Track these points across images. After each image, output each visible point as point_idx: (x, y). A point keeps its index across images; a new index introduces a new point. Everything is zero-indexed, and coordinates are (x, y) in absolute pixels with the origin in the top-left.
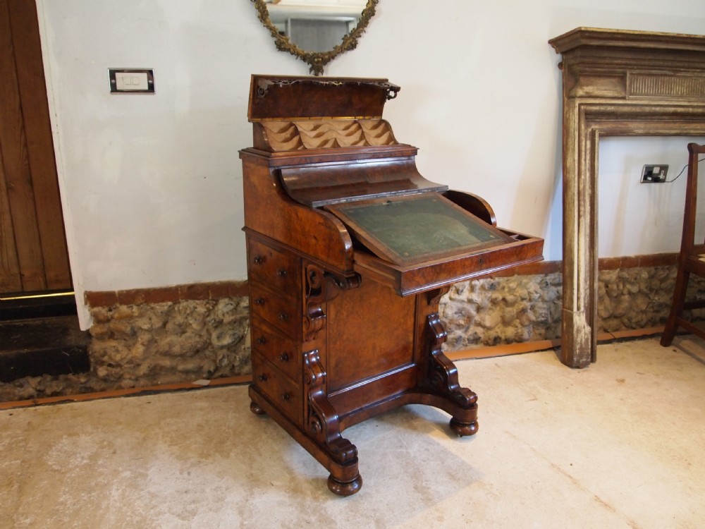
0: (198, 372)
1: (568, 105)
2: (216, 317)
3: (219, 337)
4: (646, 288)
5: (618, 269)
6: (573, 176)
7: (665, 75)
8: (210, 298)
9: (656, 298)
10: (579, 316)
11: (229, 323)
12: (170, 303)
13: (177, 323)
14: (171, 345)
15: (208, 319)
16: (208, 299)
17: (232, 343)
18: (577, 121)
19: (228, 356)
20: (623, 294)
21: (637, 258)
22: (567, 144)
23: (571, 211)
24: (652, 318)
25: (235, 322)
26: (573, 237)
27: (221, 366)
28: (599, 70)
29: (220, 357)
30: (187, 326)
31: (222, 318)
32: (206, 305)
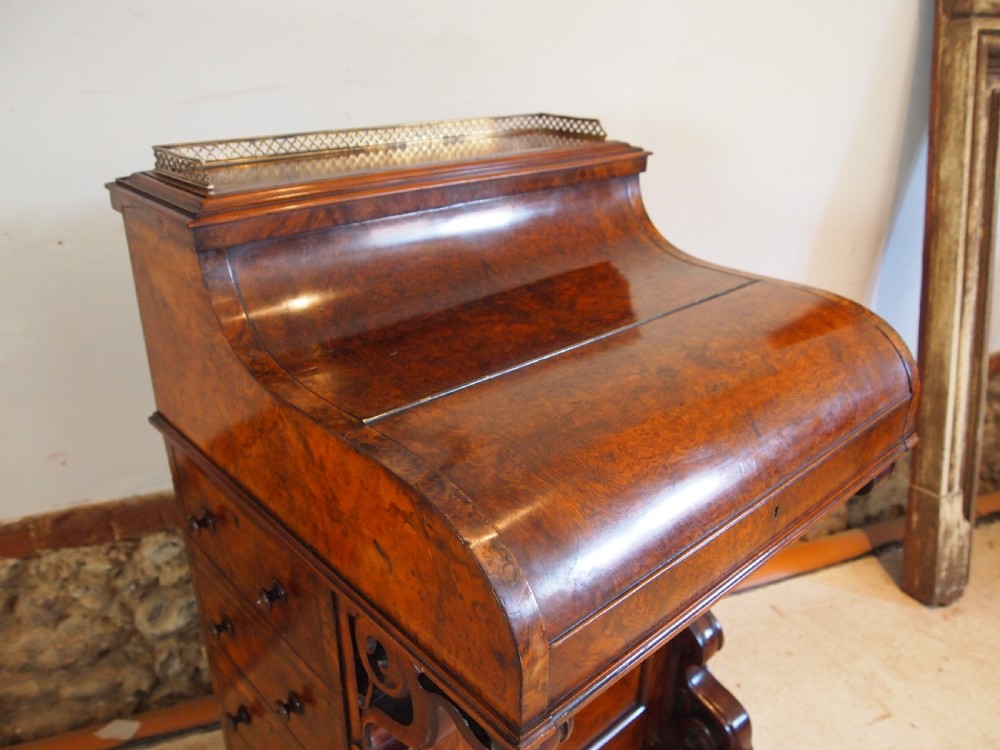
0: (112, 694)
1: (950, 33)
2: (139, 576)
3: (153, 618)
6: (957, 201)
8: (117, 537)
10: (951, 502)
11: (175, 586)
12: (11, 562)
13: (41, 601)
14: (31, 651)
15: (120, 583)
16: (112, 539)
17: (188, 624)
18: (972, 72)
19: (181, 652)
22: (942, 126)
23: (947, 279)
26: (949, 337)
27: (167, 676)
29: (162, 657)
30: (68, 605)
31: (152, 573)
32: (107, 553)
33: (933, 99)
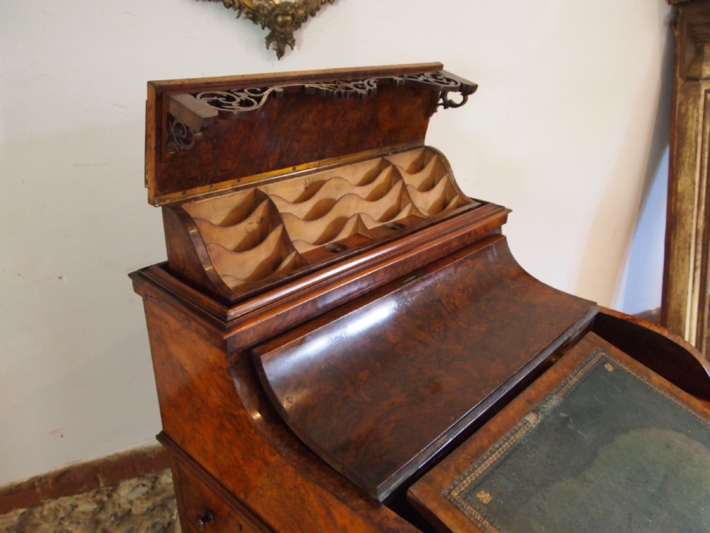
1: (685, 91)
2: (117, 509)
6: (690, 207)
8: (102, 485)
11: (144, 514)
16: (98, 486)
23: (683, 260)
31: (128, 507)
32: (94, 496)
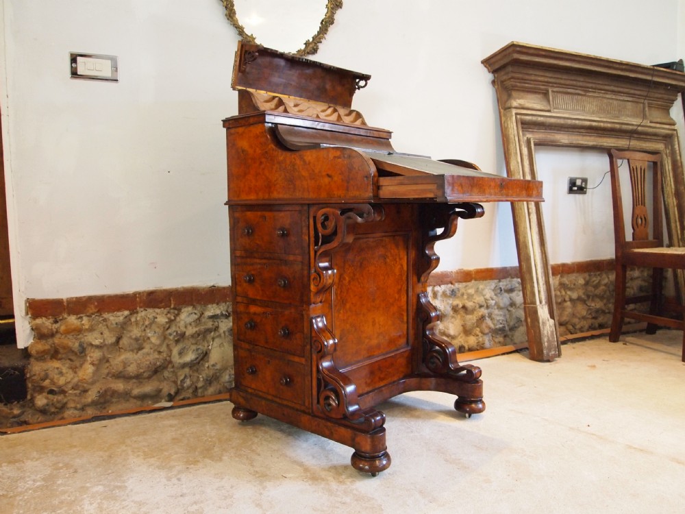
0: (156, 396)
1: (505, 115)
2: (178, 329)
3: (180, 354)
4: (584, 294)
5: (559, 276)
7: (579, 94)
8: (172, 306)
9: (593, 305)
10: (542, 308)
11: (192, 336)
12: (126, 313)
13: (134, 337)
14: (125, 364)
15: (169, 331)
16: (170, 306)
17: (196, 359)
18: (515, 128)
19: (190, 376)
20: (565, 301)
21: (573, 264)
22: (508, 150)
23: (521, 209)
24: (592, 324)
25: (199, 335)
26: (526, 233)
27: (183, 388)
28: (527, 85)
29: (182, 378)
30: (144, 341)
31: (184, 330)
32: (166, 315)
33: (503, 140)
